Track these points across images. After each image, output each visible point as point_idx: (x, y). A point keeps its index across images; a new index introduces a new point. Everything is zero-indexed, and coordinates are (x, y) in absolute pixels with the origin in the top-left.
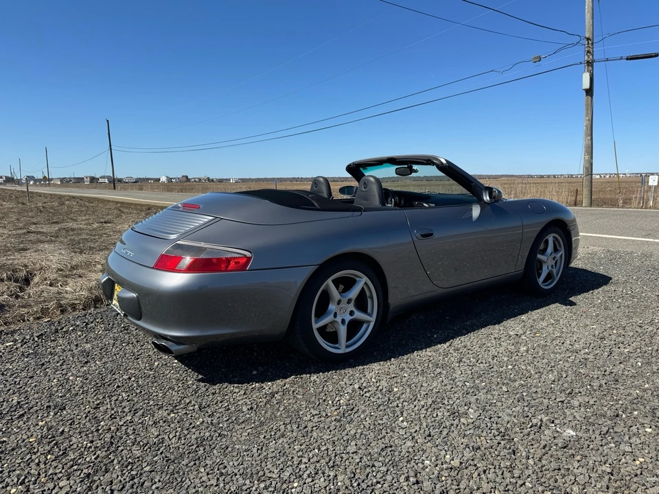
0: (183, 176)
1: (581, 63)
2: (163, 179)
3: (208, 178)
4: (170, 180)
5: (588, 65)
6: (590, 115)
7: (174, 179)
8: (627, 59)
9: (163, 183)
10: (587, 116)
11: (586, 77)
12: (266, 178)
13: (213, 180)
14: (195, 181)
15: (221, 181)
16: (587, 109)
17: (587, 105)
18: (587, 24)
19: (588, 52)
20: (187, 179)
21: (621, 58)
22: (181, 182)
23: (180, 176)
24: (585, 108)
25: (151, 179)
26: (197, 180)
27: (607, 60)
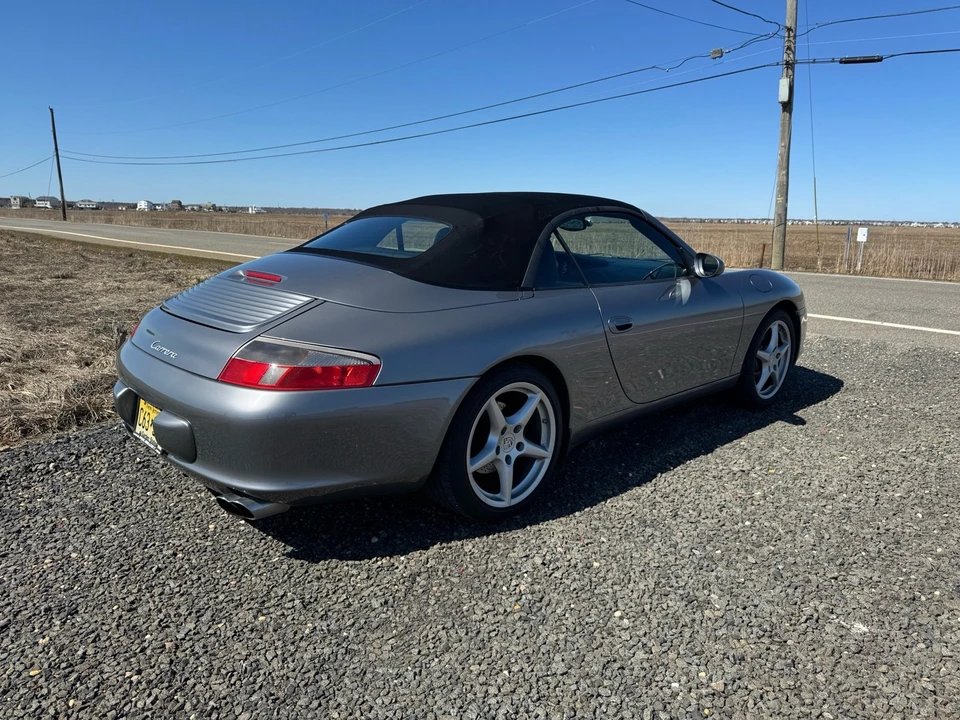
0: (174, 202)
1: (778, 64)
2: (142, 205)
3: (214, 206)
4: (152, 207)
5: (788, 68)
6: (787, 141)
7: (159, 205)
8: (841, 62)
9: (142, 212)
10: (782, 139)
11: (784, 84)
12: (304, 209)
13: (220, 209)
14: (193, 209)
15: (233, 211)
16: (783, 131)
17: (783, 125)
18: (788, 7)
19: (789, 48)
20: (181, 207)
21: (833, 61)
22: (170, 210)
23: (169, 201)
24: (780, 129)
25: (123, 205)
26: (195, 208)
27: (814, 62)
